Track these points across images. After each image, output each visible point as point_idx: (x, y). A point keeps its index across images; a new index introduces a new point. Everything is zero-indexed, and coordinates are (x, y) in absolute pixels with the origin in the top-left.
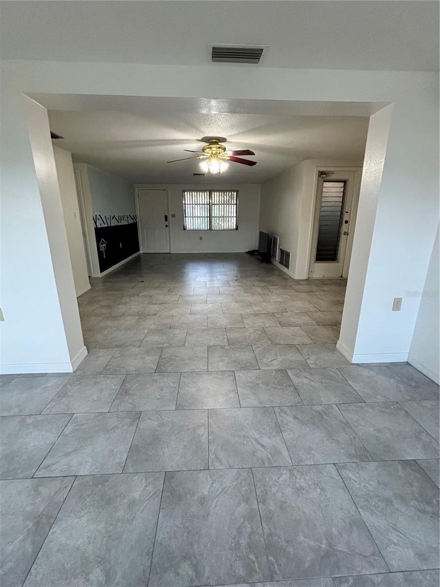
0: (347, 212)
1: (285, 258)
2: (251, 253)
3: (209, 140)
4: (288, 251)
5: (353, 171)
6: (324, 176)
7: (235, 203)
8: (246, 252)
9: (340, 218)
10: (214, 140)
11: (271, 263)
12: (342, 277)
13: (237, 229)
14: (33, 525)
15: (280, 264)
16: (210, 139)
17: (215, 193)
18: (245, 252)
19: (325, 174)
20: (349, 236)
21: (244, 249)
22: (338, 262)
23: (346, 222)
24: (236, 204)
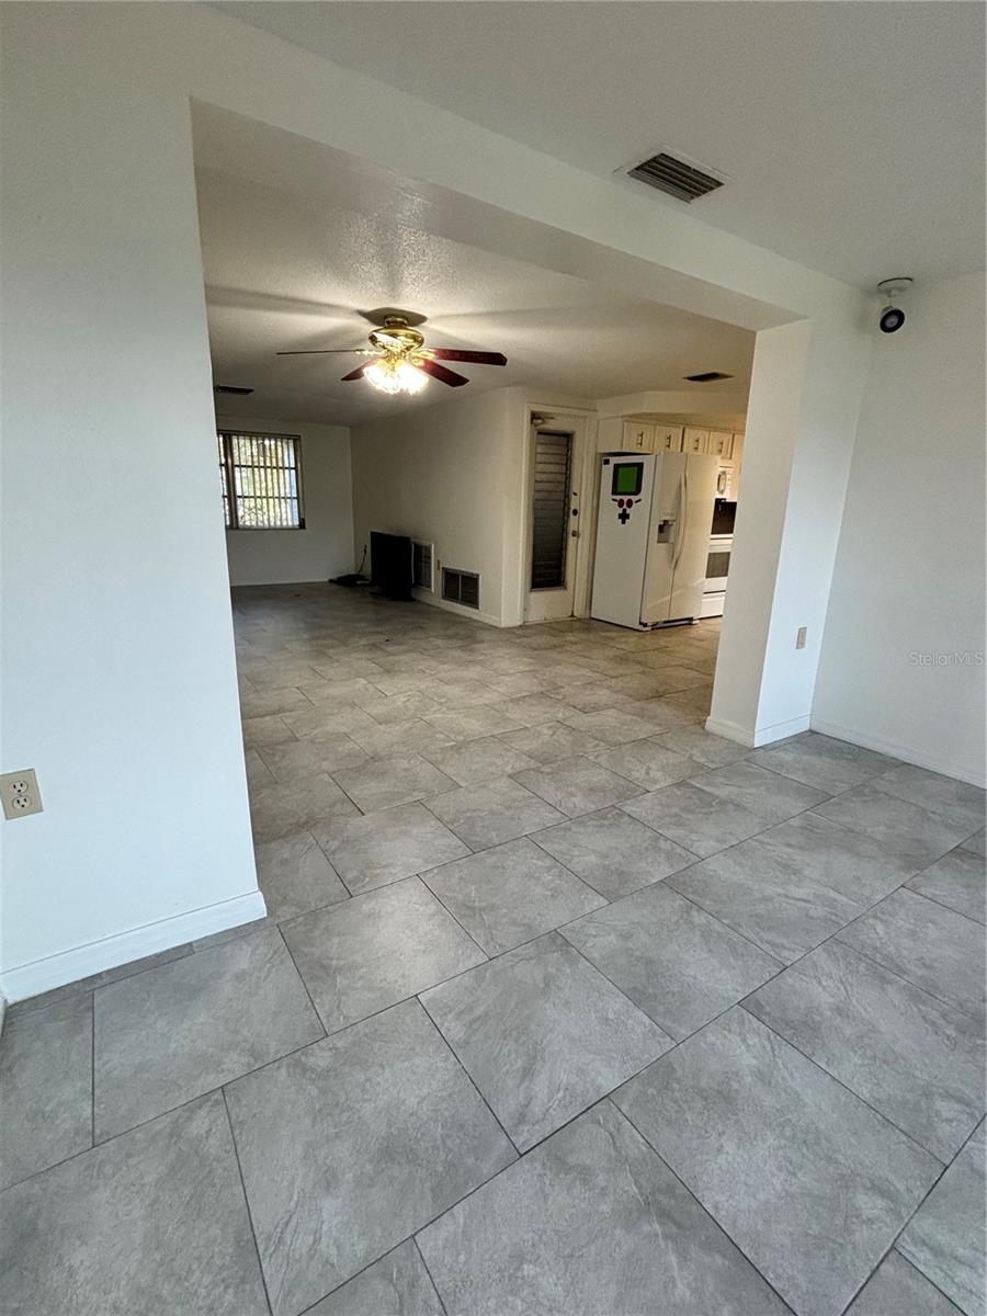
0: (575, 494)
1: (464, 587)
2: (346, 582)
3: (386, 317)
4: (474, 571)
5: (582, 417)
6: (540, 421)
7: (293, 466)
8: (331, 581)
9: (565, 505)
10: (399, 319)
11: (413, 600)
12: (572, 616)
13: (302, 525)
14: (661, 1224)
15: (443, 601)
16: (391, 315)
17: (267, 442)
18: (327, 580)
19: (539, 418)
20: (580, 540)
21: (321, 574)
22: (566, 588)
23: (575, 512)
24: (295, 468)
